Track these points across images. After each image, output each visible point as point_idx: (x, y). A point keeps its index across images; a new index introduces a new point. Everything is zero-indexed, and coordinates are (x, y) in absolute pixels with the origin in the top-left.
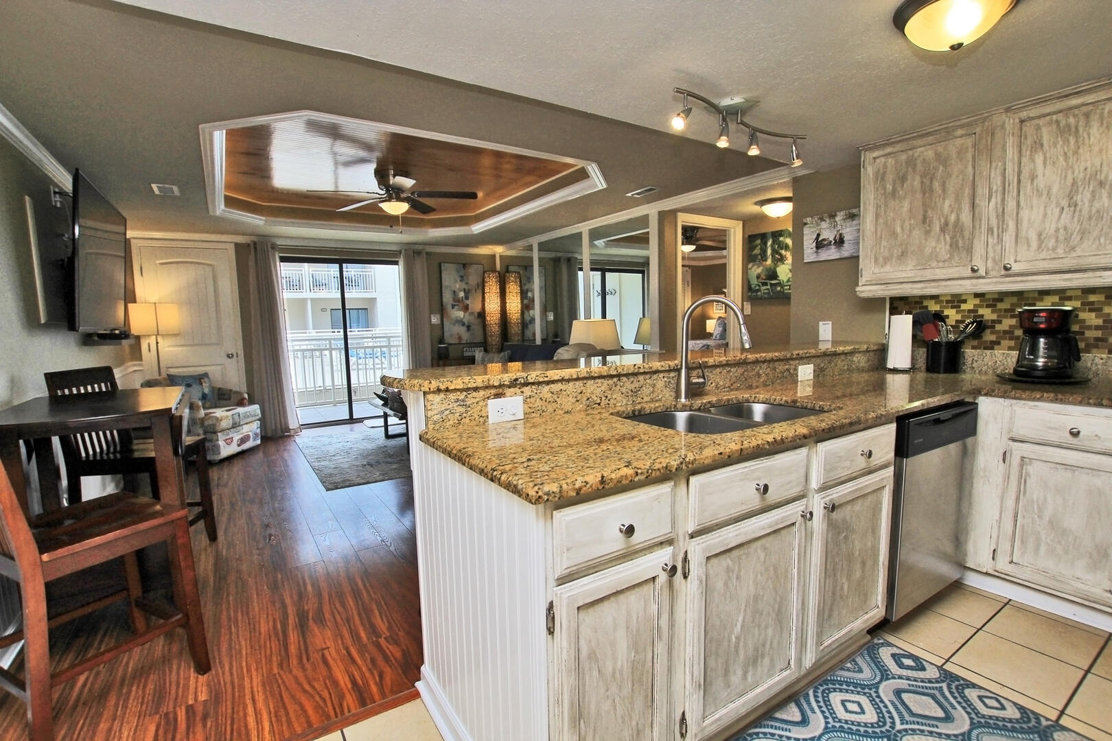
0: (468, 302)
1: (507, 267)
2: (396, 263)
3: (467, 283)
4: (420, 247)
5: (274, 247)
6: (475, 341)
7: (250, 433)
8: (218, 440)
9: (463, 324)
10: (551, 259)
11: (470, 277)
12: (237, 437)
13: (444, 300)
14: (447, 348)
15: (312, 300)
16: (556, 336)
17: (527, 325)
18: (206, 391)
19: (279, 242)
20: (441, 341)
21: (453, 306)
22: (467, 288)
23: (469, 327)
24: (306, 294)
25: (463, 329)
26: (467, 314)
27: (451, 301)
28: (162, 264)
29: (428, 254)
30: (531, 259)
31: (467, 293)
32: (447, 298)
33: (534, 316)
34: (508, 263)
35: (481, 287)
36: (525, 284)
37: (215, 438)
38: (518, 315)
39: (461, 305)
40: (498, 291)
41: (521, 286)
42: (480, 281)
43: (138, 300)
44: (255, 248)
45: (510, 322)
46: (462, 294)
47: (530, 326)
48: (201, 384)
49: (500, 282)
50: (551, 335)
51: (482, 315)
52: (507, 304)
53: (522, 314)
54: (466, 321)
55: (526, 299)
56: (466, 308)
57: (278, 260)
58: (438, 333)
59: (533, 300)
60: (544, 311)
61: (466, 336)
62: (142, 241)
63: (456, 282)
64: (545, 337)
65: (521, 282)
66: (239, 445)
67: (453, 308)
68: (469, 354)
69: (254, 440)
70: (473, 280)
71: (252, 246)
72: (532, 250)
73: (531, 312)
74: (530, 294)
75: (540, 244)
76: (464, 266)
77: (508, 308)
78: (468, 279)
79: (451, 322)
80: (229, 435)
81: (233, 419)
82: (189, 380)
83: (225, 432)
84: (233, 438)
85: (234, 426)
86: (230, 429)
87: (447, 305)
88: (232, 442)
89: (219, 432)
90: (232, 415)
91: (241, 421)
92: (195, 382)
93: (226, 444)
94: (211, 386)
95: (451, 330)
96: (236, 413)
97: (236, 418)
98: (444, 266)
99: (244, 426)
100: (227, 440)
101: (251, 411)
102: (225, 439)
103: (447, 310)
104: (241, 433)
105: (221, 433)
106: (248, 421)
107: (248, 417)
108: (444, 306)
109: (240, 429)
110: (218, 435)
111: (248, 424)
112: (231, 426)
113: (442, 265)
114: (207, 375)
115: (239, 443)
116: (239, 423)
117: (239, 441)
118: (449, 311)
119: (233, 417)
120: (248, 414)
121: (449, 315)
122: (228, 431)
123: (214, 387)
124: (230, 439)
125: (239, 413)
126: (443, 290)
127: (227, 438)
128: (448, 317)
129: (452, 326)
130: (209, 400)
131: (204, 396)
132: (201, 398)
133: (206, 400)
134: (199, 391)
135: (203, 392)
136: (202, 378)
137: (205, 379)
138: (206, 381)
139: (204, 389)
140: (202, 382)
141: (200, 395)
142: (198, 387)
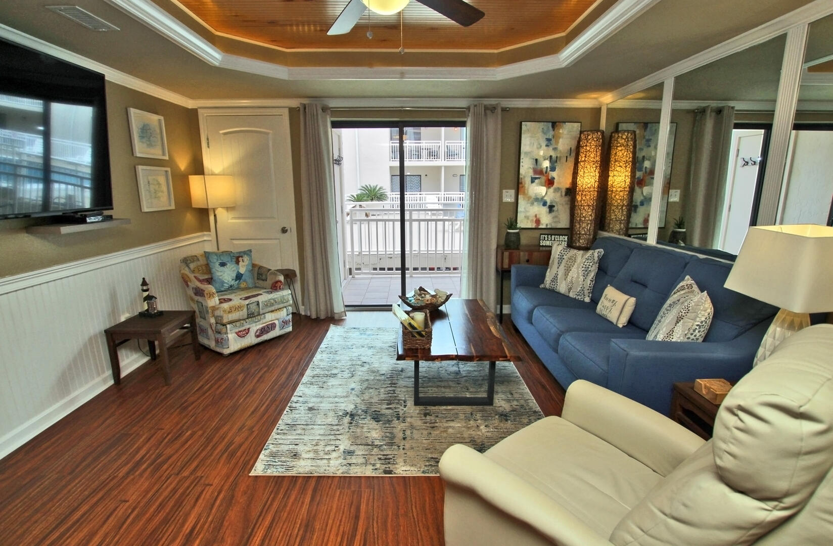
0: (554, 174)
1: (617, 125)
2: (462, 124)
3: (555, 149)
4: (492, 102)
5: (325, 109)
6: (559, 226)
7: (276, 322)
8: (226, 333)
9: (545, 204)
10: (688, 112)
11: (561, 140)
12: (255, 327)
13: (522, 171)
14: (518, 234)
15: (446, 167)
16: (680, 225)
17: (636, 207)
18: (242, 270)
19: (333, 104)
20: (513, 224)
21: (533, 180)
22: (554, 156)
23: (551, 208)
24: (441, 162)
25: (545, 210)
26: (551, 190)
27: (531, 173)
28: (225, 134)
29: (504, 110)
30: (658, 112)
31: (554, 161)
32: (526, 167)
33: (651, 194)
34: (618, 117)
35: (573, 154)
36: (641, 149)
37: (224, 330)
38: (624, 195)
39: (543, 179)
40: (598, 159)
41: (634, 153)
42: (573, 144)
43: (206, 171)
44: (305, 112)
45: (611, 205)
46: (546, 164)
47: (641, 210)
48: (237, 262)
49: (603, 145)
50: (672, 223)
51: (571, 192)
52: (610, 178)
53: (632, 190)
54: (548, 199)
55: (640, 170)
56: (550, 183)
57: (329, 125)
58: (510, 215)
59: (652, 172)
60: (668, 186)
61: (546, 220)
62: (209, 111)
63: (540, 147)
64: (663, 226)
65: (635, 146)
66: (258, 336)
67: (532, 182)
68: (548, 243)
69: (282, 328)
70: (565, 142)
71: (302, 110)
72: (660, 98)
73: (646, 190)
74: (647, 164)
75: (678, 79)
76: (554, 125)
77: (610, 183)
78: (557, 143)
79: (529, 200)
80: (243, 326)
81: (248, 309)
82: (225, 259)
83: (238, 324)
84: (249, 329)
85: (251, 316)
86: (244, 320)
87: (524, 177)
88: (247, 333)
89: (229, 324)
90: (247, 305)
91: (261, 310)
92: (232, 261)
93: (238, 336)
94: (251, 265)
95: (526, 211)
96: (253, 303)
97: (253, 308)
98: (526, 125)
99: (267, 315)
100: (240, 332)
101: (276, 298)
102: (237, 331)
103: (525, 184)
104: (261, 322)
105: (231, 325)
106: (273, 308)
107: (272, 305)
108: (521, 178)
109: (259, 318)
110: (226, 328)
111: (272, 311)
112: (246, 316)
113: (523, 123)
114: (250, 251)
115: (258, 333)
116: (259, 312)
117: (259, 331)
118: (526, 186)
119: (248, 308)
120: (272, 301)
121: (526, 191)
122: (242, 321)
123: (254, 266)
124: (244, 330)
125: (258, 302)
126: (521, 158)
127: (240, 329)
128: (524, 193)
129: (529, 205)
130: (245, 281)
131: (239, 277)
132: (235, 278)
133: (241, 281)
134: (234, 271)
135: (238, 271)
136: (242, 254)
137: (245, 256)
138: (246, 258)
139: (239, 269)
140: (240, 259)
141: (234, 275)
142: (233, 266)
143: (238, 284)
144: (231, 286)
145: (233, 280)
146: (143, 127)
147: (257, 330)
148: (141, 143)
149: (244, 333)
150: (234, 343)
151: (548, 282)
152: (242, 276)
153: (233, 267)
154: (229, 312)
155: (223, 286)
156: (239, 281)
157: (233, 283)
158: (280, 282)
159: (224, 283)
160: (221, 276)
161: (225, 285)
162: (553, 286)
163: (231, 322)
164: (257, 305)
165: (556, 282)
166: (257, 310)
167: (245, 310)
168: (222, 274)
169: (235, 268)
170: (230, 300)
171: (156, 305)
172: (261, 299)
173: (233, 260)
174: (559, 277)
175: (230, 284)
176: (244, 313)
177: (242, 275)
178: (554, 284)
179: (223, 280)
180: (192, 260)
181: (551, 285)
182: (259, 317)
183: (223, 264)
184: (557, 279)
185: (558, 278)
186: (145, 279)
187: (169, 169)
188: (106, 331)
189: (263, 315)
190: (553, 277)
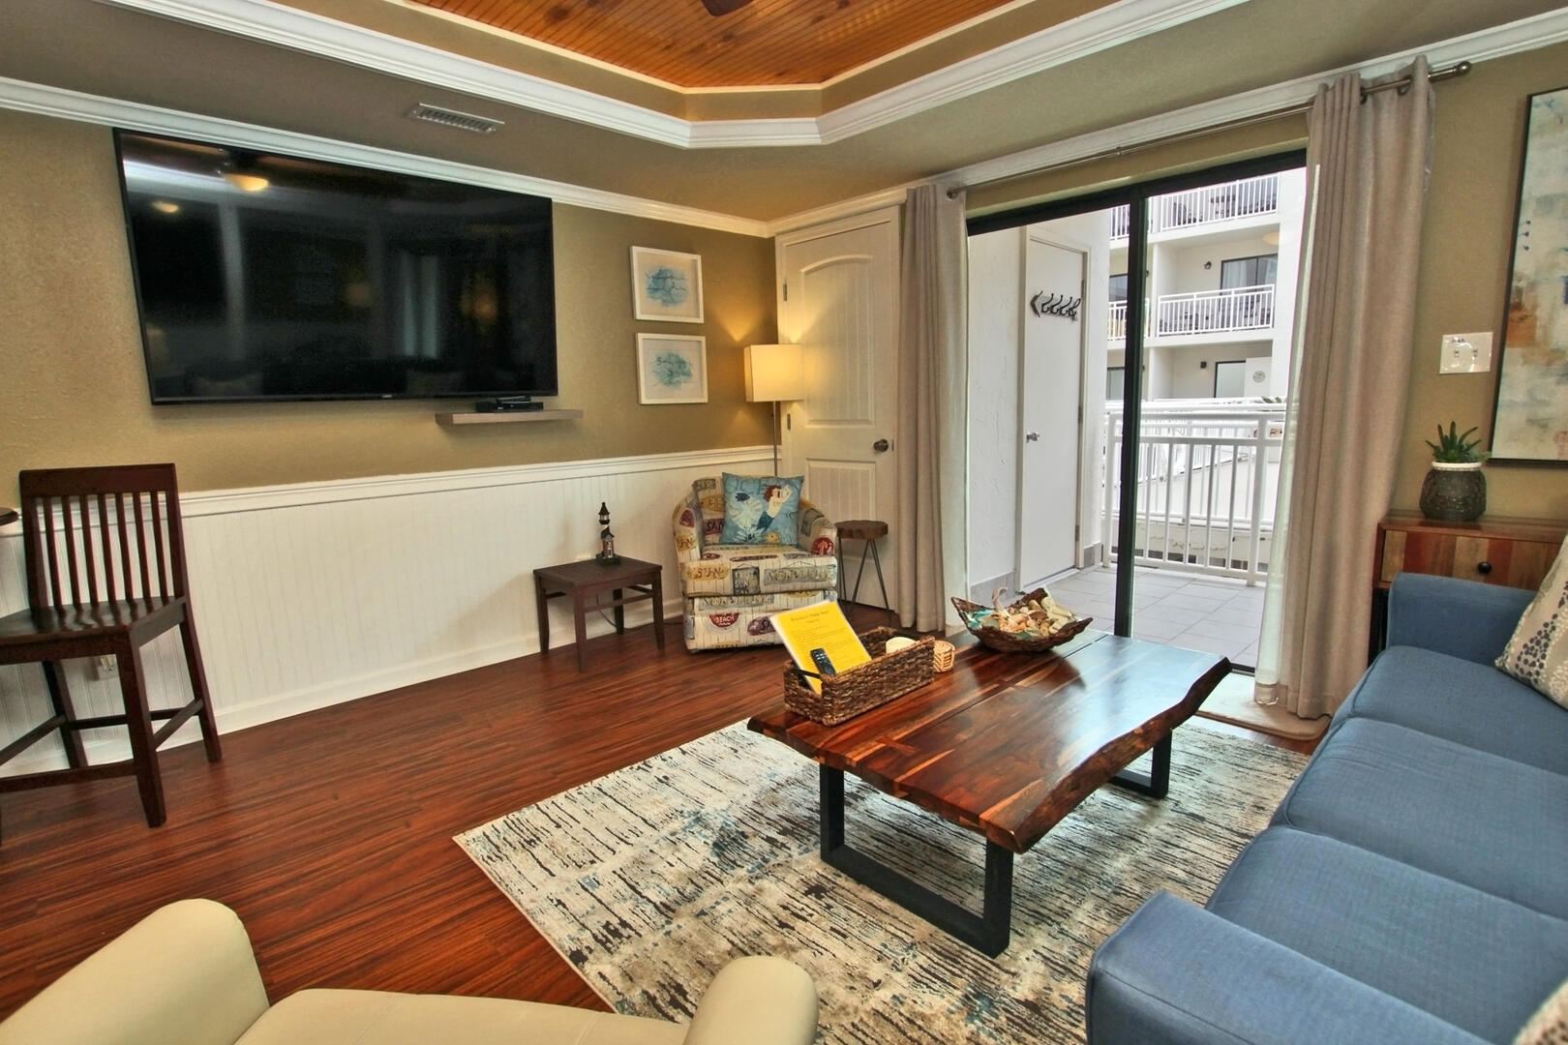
5: (954, 192)
12: (750, 615)
14: (1476, 477)
18: (773, 510)
28: (808, 273)
37: (689, 607)
43: (780, 338)
44: (915, 206)
48: (768, 496)
57: (963, 224)
62: (790, 236)
66: (754, 633)
71: (910, 203)
79: (1549, 364)
80: (724, 607)
81: (734, 579)
82: (747, 489)
83: (716, 601)
84: (737, 615)
85: (740, 591)
86: (728, 596)
87: (1533, 285)
88: (732, 622)
89: (700, 597)
90: (734, 570)
91: (762, 584)
92: (758, 493)
93: (714, 623)
94: (795, 504)
95: (1533, 401)
96: (747, 568)
97: (746, 578)
98: (1549, 105)
99: (777, 596)
100: (719, 616)
101: (799, 568)
102: (713, 612)
103: (1535, 307)
104: (764, 607)
105: (703, 601)
106: (790, 586)
107: (788, 580)
108: (1520, 291)
109: (760, 600)
110: (693, 603)
111: (790, 592)
112: (729, 590)
113: (1536, 99)
114: (801, 480)
115: (755, 627)
116: (758, 586)
117: (757, 623)
118: (1541, 313)
119: (734, 575)
120: (788, 573)
121: (1539, 333)
122: (725, 599)
123: (801, 504)
124: (728, 615)
125: (757, 568)
126: (1523, 219)
127: (720, 612)
128: (1530, 340)
129: (1552, 380)
130: (775, 531)
131: (765, 522)
132: (756, 523)
133: (769, 530)
134: (757, 510)
135: (765, 513)
136: (782, 483)
137: (787, 487)
138: (787, 493)
139: (768, 507)
140: (775, 490)
141: (757, 518)
142: (759, 501)
143: (762, 535)
144: (750, 537)
145: (753, 526)
146: (658, 274)
147: (754, 621)
148: (650, 299)
149: (726, 619)
150: (704, 634)
151: (1513, 650)
152: (770, 522)
153: (758, 504)
154: (696, 577)
155: (736, 534)
156: (765, 530)
157: (753, 531)
158: (828, 540)
159: (739, 529)
160: (735, 516)
161: (739, 533)
162: (1526, 668)
163: (702, 596)
164: (755, 573)
165: (1539, 655)
166: (753, 583)
167: (728, 579)
168: (737, 512)
169: (760, 506)
170: (718, 556)
171: (612, 547)
172: (764, 565)
173: (762, 492)
174: (1556, 636)
175: (748, 533)
176: (726, 584)
177: (771, 519)
178: (1531, 659)
179: (738, 523)
180: (703, 485)
181: (1521, 664)
182: (759, 598)
183: (742, 497)
184: (1546, 645)
185: (1553, 643)
186: (606, 505)
187: (703, 339)
188: (535, 572)
189: (769, 596)
190: (1533, 635)
